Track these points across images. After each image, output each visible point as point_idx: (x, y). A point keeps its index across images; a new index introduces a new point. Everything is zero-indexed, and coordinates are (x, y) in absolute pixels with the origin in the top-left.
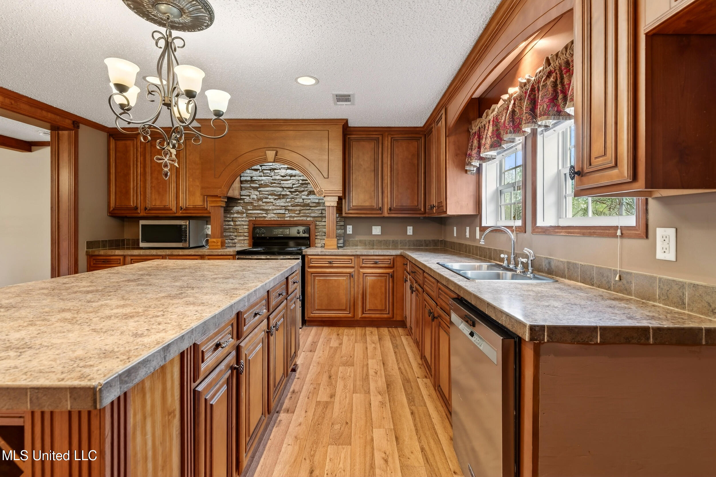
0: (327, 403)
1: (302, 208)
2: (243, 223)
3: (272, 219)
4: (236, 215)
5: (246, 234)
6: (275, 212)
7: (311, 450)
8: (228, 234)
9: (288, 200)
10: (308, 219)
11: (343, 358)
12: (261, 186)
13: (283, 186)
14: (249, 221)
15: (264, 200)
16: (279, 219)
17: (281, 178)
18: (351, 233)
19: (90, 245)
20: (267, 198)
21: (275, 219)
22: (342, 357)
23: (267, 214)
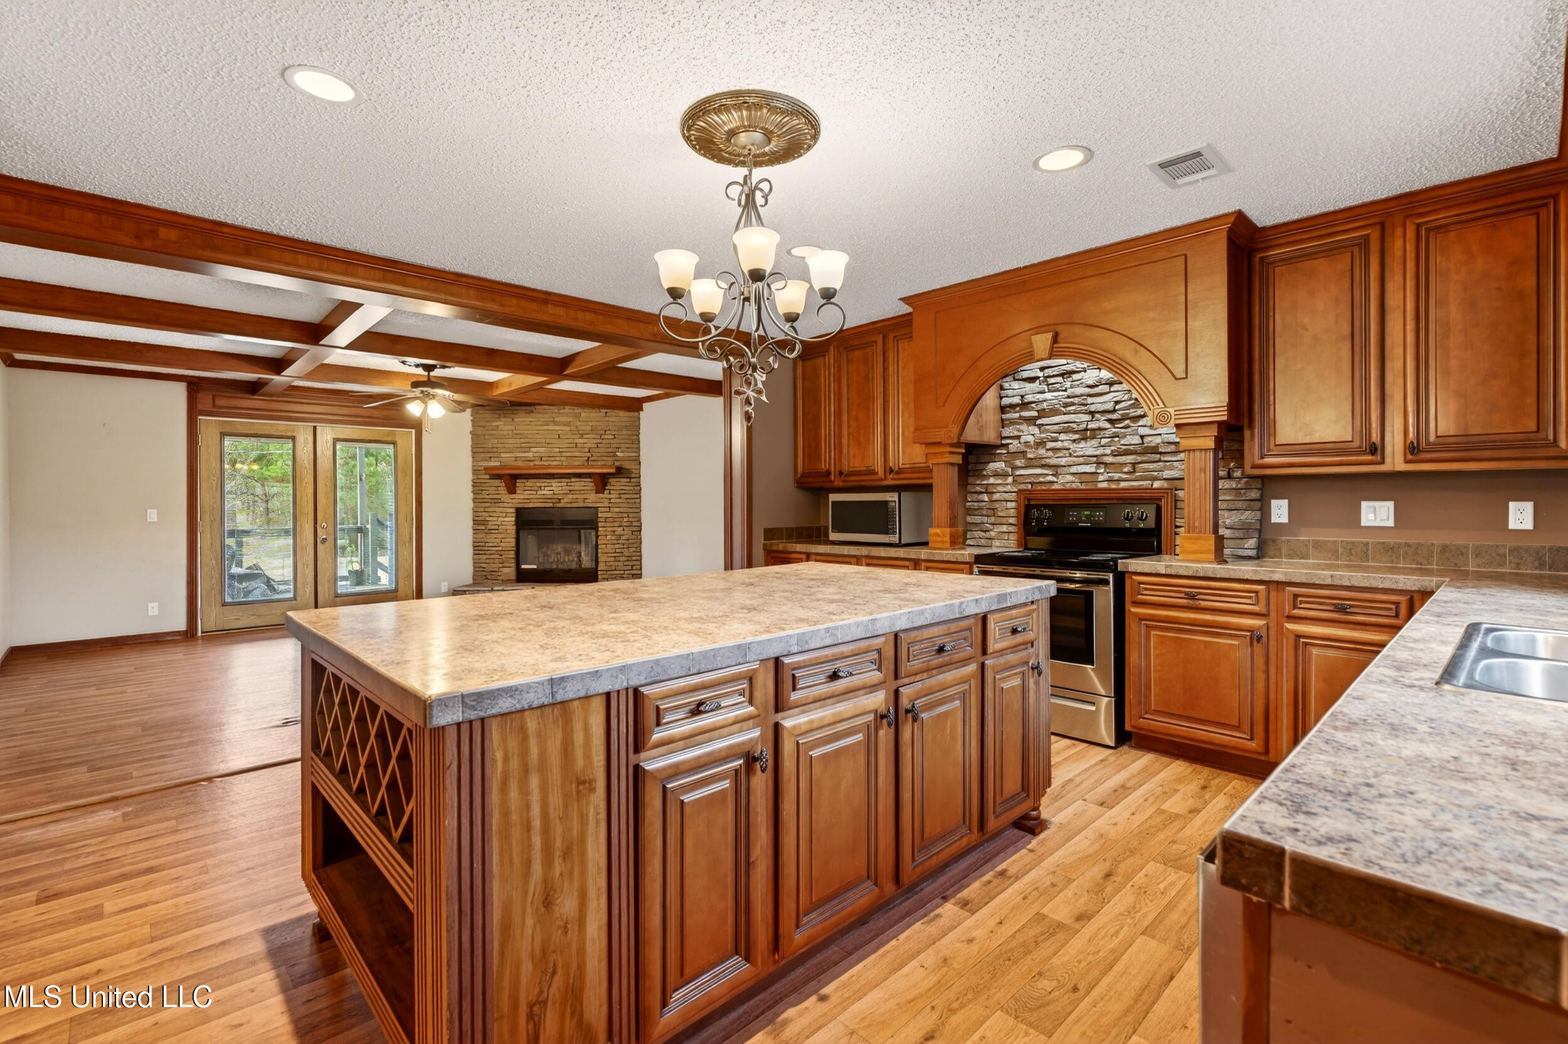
0: (1060, 926)
1: (1139, 459)
2: (1007, 496)
3: (1068, 486)
4: (992, 480)
5: (1012, 520)
6: (1074, 469)
7: (958, 999)
8: (978, 519)
9: (1104, 441)
10: (1157, 484)
11: (1176, 847)
12: (1042, 414)
13: (1093, 408)
14: (1019, 492)
15: (1050, 445)
16: (1083, 487)
17: (1088, 390)
18: (1284, 519)
19: (770, 534)
20: (1056, 440)
21: (1074, 486)
22: (1174, 842)
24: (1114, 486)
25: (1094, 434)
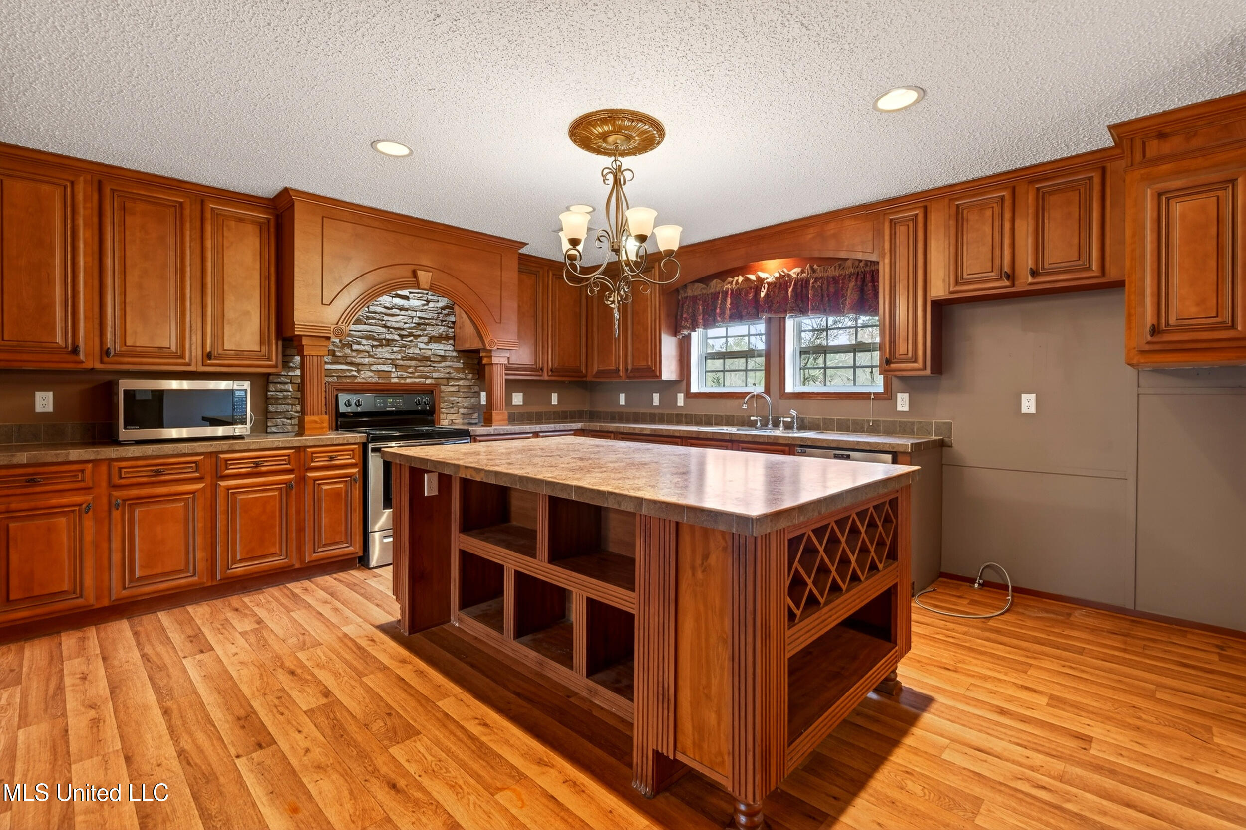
3: (369, 380)
6: (374, 368)
15: (355, 347)
23: (359, 371)
24: (402, 381)
25: (389, 343)
